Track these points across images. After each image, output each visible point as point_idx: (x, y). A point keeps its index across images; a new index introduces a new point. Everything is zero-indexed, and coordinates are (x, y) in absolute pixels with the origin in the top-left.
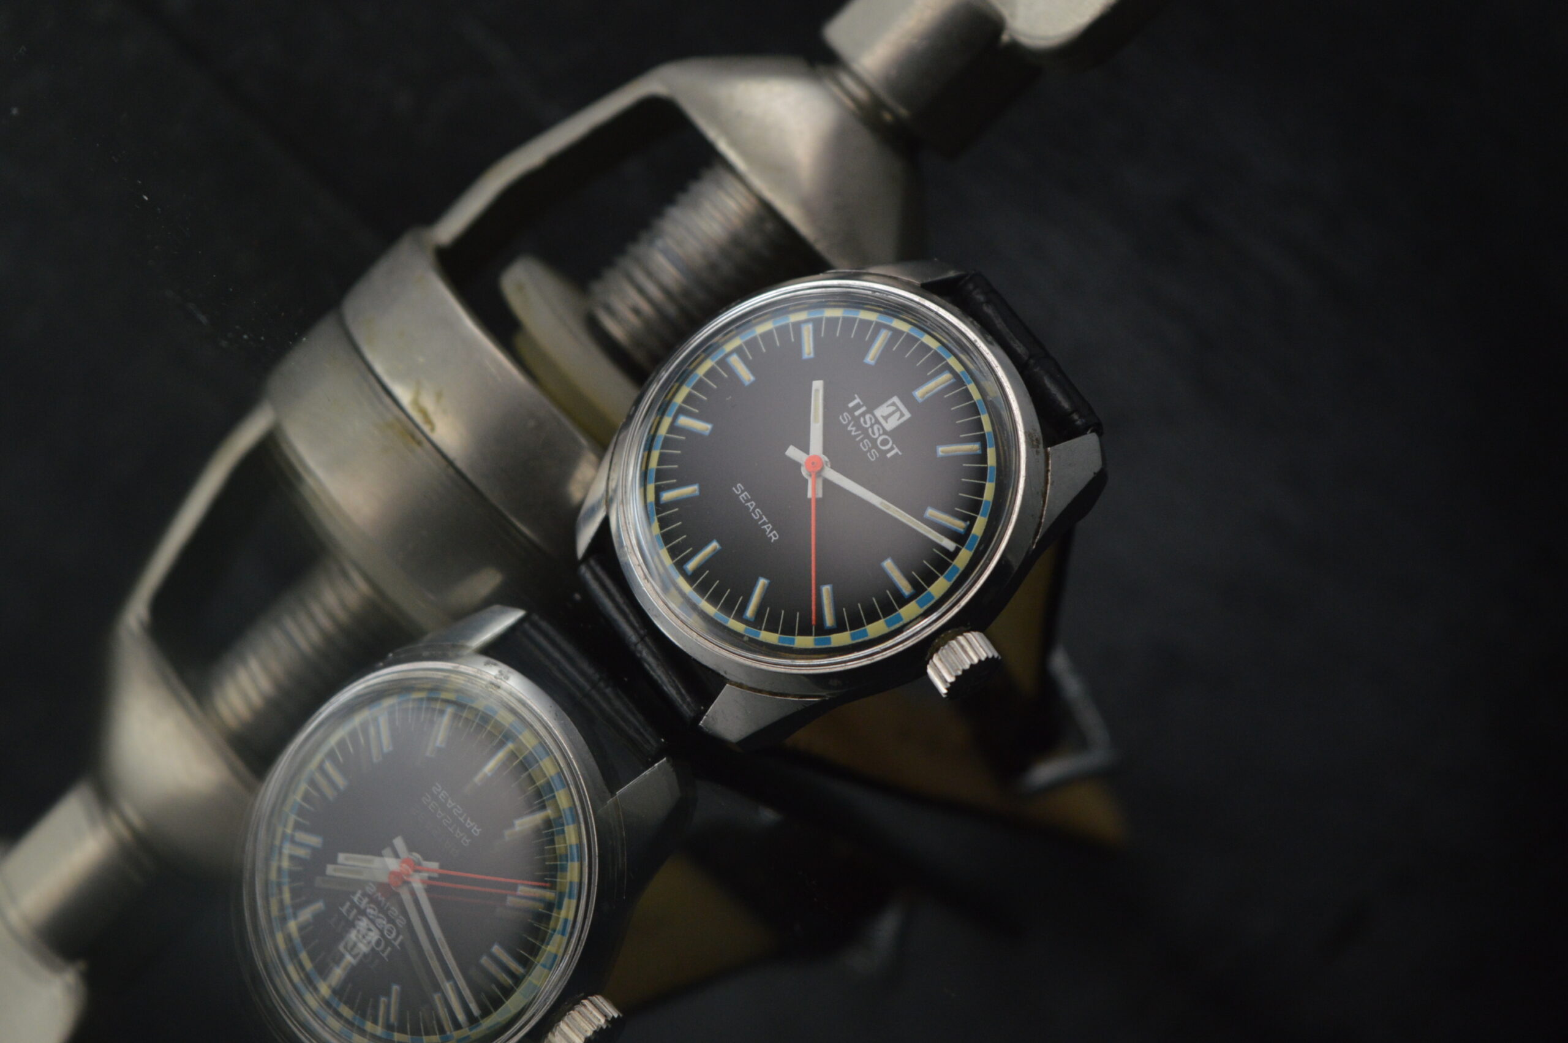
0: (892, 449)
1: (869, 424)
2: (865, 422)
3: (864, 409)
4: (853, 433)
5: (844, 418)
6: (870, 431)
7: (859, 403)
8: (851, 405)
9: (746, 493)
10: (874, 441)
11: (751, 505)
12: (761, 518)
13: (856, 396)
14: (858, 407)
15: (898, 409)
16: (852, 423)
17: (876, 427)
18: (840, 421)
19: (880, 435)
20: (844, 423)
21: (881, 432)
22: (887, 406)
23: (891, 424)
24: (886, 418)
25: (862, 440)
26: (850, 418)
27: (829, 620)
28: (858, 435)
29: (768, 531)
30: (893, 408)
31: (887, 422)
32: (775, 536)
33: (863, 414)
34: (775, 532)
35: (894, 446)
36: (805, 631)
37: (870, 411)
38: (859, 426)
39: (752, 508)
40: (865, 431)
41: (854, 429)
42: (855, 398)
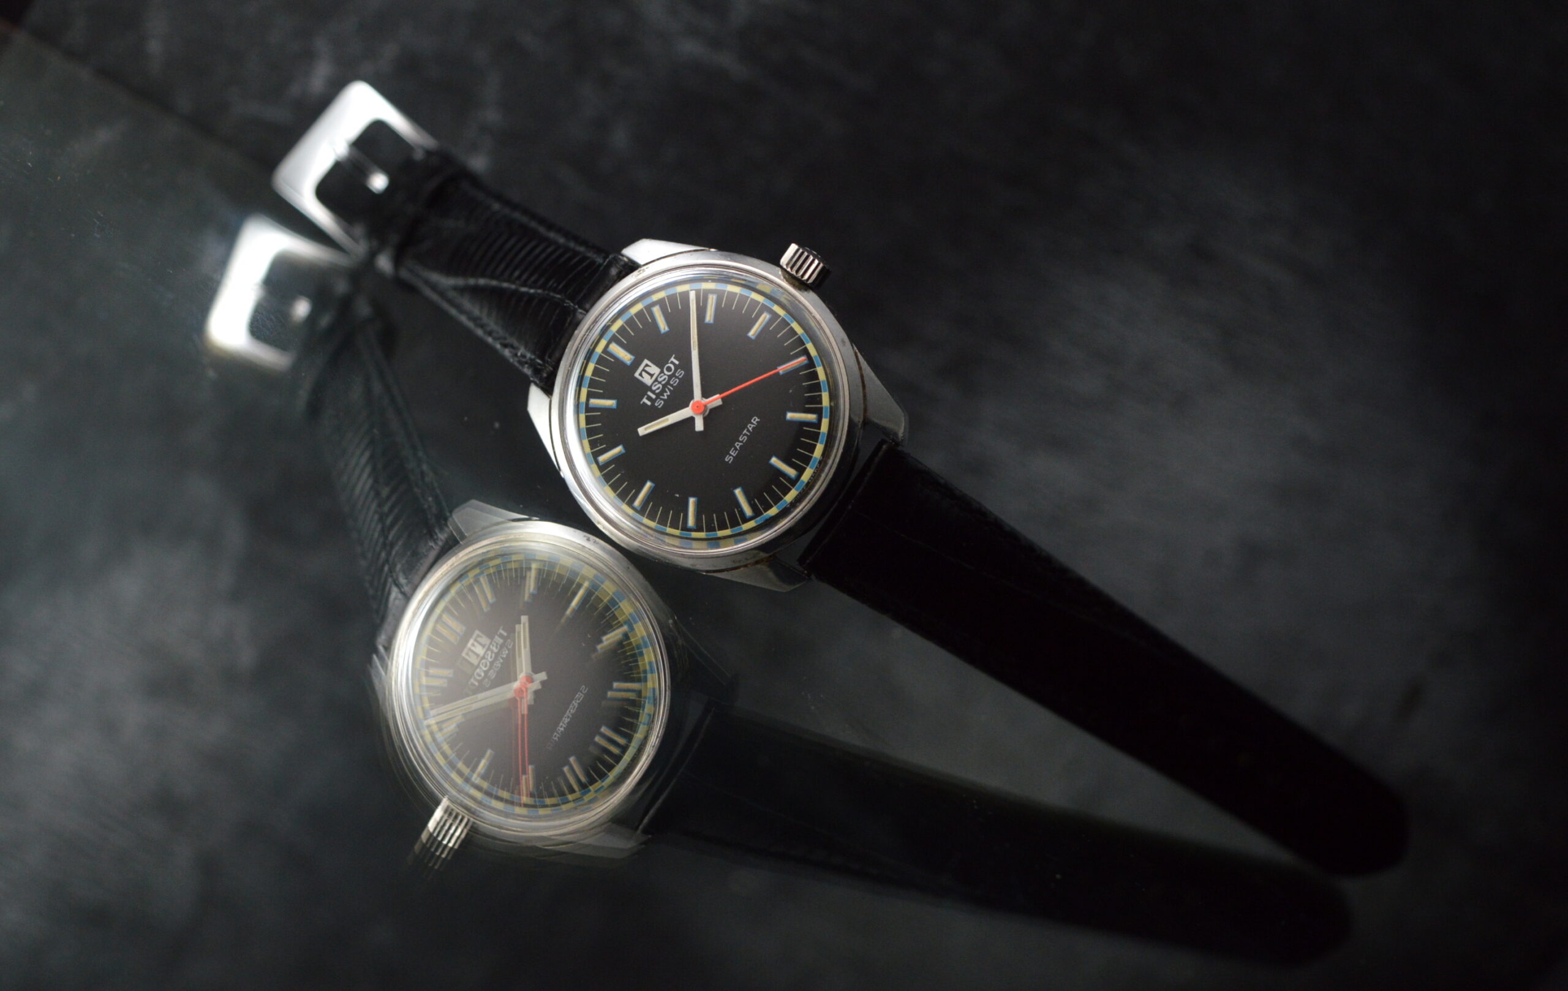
0: (672, 363)
1: (660, 386)
2: (659, 388)
3: (649, 393)
4: (669, 393)
5: (659, 404)
6: (663, 383)
7: (647, 399)
8: (649, 403)
9: (731, 452)
10: (670, 377)
11: (738, 445)
12: (745, 435)
13: (642, 403)
14: (649, 398)
15: (644, 370)
16: (662, 397)
17: (660, 380)
18: (662, 407)
19: (665, 374)
20: (663, 402)
21: (662, 374)
22: (643, 378)
23: (654, 370)
24: (651, 375)
25: (672, 385)
26: (658, 400)
27: (802, 359)
28: (669, 389)
29: (752, 426)
30: (644, 374)
31: (654, 374)
32: (755, 420)
33: (653, 392)
34: (752, 421)
35: (670, 362)
36: (815, 375)
37: (649, 388)
38: (663, 391)
39: (740, 444)
40: (664, 386)
41: (665, 394)
42: (644, 403)
